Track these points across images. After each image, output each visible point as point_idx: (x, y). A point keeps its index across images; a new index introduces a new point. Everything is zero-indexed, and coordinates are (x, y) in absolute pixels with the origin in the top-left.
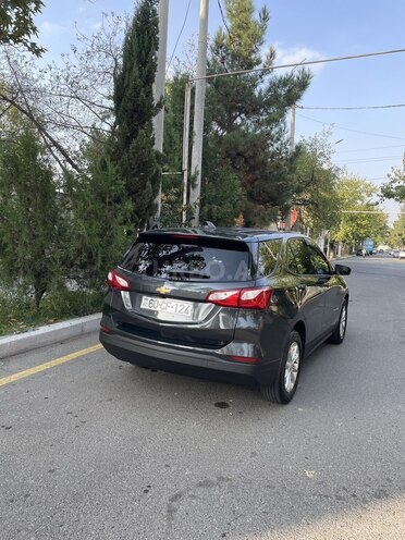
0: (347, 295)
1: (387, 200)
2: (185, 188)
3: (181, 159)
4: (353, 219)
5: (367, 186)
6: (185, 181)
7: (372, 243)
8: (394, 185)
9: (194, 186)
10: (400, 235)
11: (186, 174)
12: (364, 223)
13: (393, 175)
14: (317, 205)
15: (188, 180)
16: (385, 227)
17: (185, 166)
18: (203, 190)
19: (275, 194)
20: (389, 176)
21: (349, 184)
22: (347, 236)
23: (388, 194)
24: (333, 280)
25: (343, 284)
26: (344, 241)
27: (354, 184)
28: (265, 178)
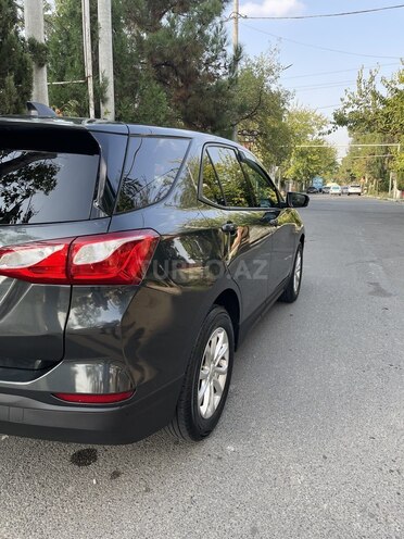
0: (303, 236)
1: (340, 128)
2: (92, 103)
3: (82, 63)
4: (303, 154)
5: (318, 118)
6: (91, 92)
7: (321, 180)
8: (348, 111)
9: (105, 100)
10: (349, 171)
11: (90, 82)
12: (314, 158)
13: (347, 100)
14: (266, 136)
15: (95, 91)
16: (334, 163)
17: (89, 71)
18: (118, 106)
19: (214, 115)
20: (342, 100)
21: (299, 116)
22: (298, 172)
23: (340, 120)
24: (284, 217)
25: (297, 222)
26: (294, 179)
27: (304, 117)
28: (201, 93)
